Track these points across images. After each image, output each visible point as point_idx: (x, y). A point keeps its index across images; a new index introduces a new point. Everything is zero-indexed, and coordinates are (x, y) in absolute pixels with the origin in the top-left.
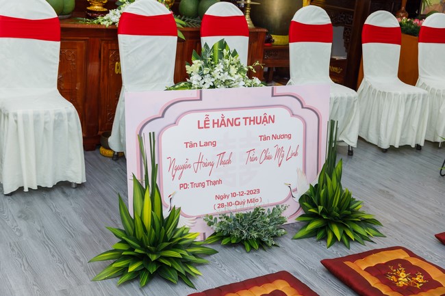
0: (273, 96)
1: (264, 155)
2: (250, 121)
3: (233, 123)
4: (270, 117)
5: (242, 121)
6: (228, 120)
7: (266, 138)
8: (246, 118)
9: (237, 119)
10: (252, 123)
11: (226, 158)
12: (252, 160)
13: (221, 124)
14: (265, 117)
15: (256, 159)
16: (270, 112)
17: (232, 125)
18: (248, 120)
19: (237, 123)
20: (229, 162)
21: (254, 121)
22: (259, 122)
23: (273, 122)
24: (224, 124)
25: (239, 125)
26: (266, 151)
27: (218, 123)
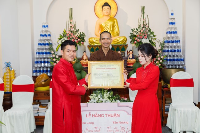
0: (118, 106)
1: (115, 129)
2: (108, 115)
3: (101, 116)
4: (117, 114)
5: (105, 116)
6: (99, 115)
7: (116, 123)
8: (106, 114)
9: (102, 115)
10: (109, 116)
11: (98, 129)
12: (110, 131)
13: (96, 116)
14: (115, 114)
15: (111, 131)
16: (117, 112)
17: (100, 117)
18: (107, 115)
19: (103, 116)
20: (99, 131)
21: (110, 115)
22: (112, 116)
23: (119, 116)
24: (97, 116)
25: (103, 117)
26: (116, 128)
27: (94, 116)
